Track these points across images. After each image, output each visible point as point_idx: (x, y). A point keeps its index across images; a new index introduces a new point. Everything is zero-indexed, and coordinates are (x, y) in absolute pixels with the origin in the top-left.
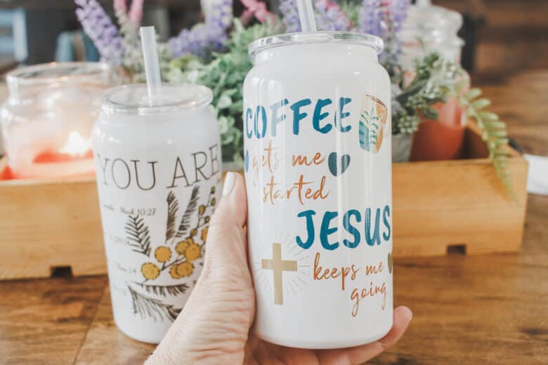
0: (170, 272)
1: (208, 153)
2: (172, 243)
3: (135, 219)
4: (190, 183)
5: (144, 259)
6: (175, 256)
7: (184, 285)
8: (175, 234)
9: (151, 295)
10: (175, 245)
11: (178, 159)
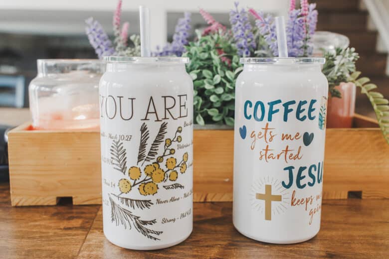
0: (139, 189)
1: (177, 99)
2: (142, 165)
3: (117, 143)
4: (160, 119)
5: (121, 175)
6: (144, 176)
7: (149, 201)
8: (145, 158)
9: (124, 206)
10: (144, 166)
11: (151, 98)
